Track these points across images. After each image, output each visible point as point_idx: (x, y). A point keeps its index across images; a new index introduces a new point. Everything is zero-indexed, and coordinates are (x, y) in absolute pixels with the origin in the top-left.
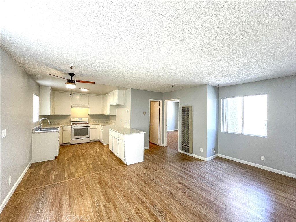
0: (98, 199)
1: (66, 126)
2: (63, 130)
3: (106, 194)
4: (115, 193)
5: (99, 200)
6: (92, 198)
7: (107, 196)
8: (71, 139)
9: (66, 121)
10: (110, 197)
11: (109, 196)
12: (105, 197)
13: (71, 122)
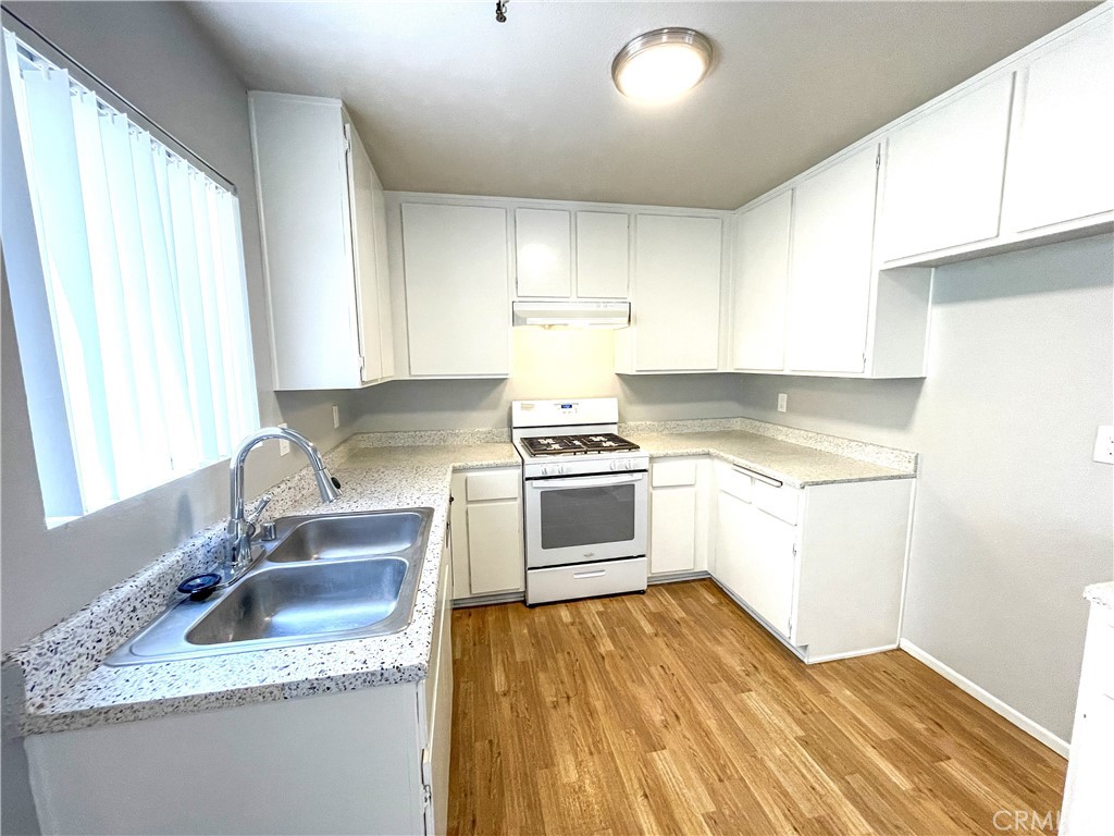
1: (489, 467)
2: (468, 502)
8: (527, 569)
9: (482, 421)
13: (511, 427)
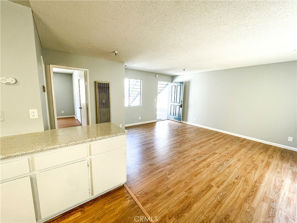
0: (216, 197)
3: (203, 191)
4: (197, 184)
5: (216, 195)
6: (219, 203)
7: (206, 190)
10: (205, 186)
11: (204, 188)
12: (209, 190)
